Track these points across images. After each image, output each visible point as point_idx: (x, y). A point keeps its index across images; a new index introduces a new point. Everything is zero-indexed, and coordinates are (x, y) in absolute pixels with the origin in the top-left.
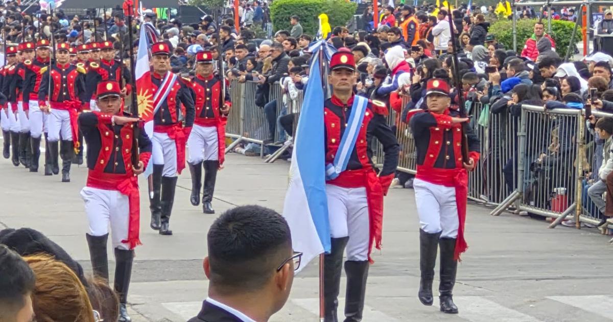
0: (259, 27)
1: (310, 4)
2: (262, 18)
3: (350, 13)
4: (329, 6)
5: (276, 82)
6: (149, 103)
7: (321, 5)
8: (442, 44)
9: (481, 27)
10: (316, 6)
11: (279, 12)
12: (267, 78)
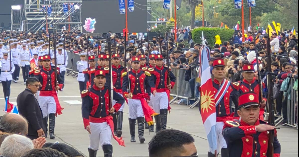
0: (187, 42)
1: (211, 31)
2: (188, 37)
3: (231, 35)
4: (221, 31)
5: (195, 69)
6: (212, 101)
7: (216, 31)
8: (276, 50)
9: (294, 41)
10: (214, 31)
11: (196, 35)
12: (190, 67)
